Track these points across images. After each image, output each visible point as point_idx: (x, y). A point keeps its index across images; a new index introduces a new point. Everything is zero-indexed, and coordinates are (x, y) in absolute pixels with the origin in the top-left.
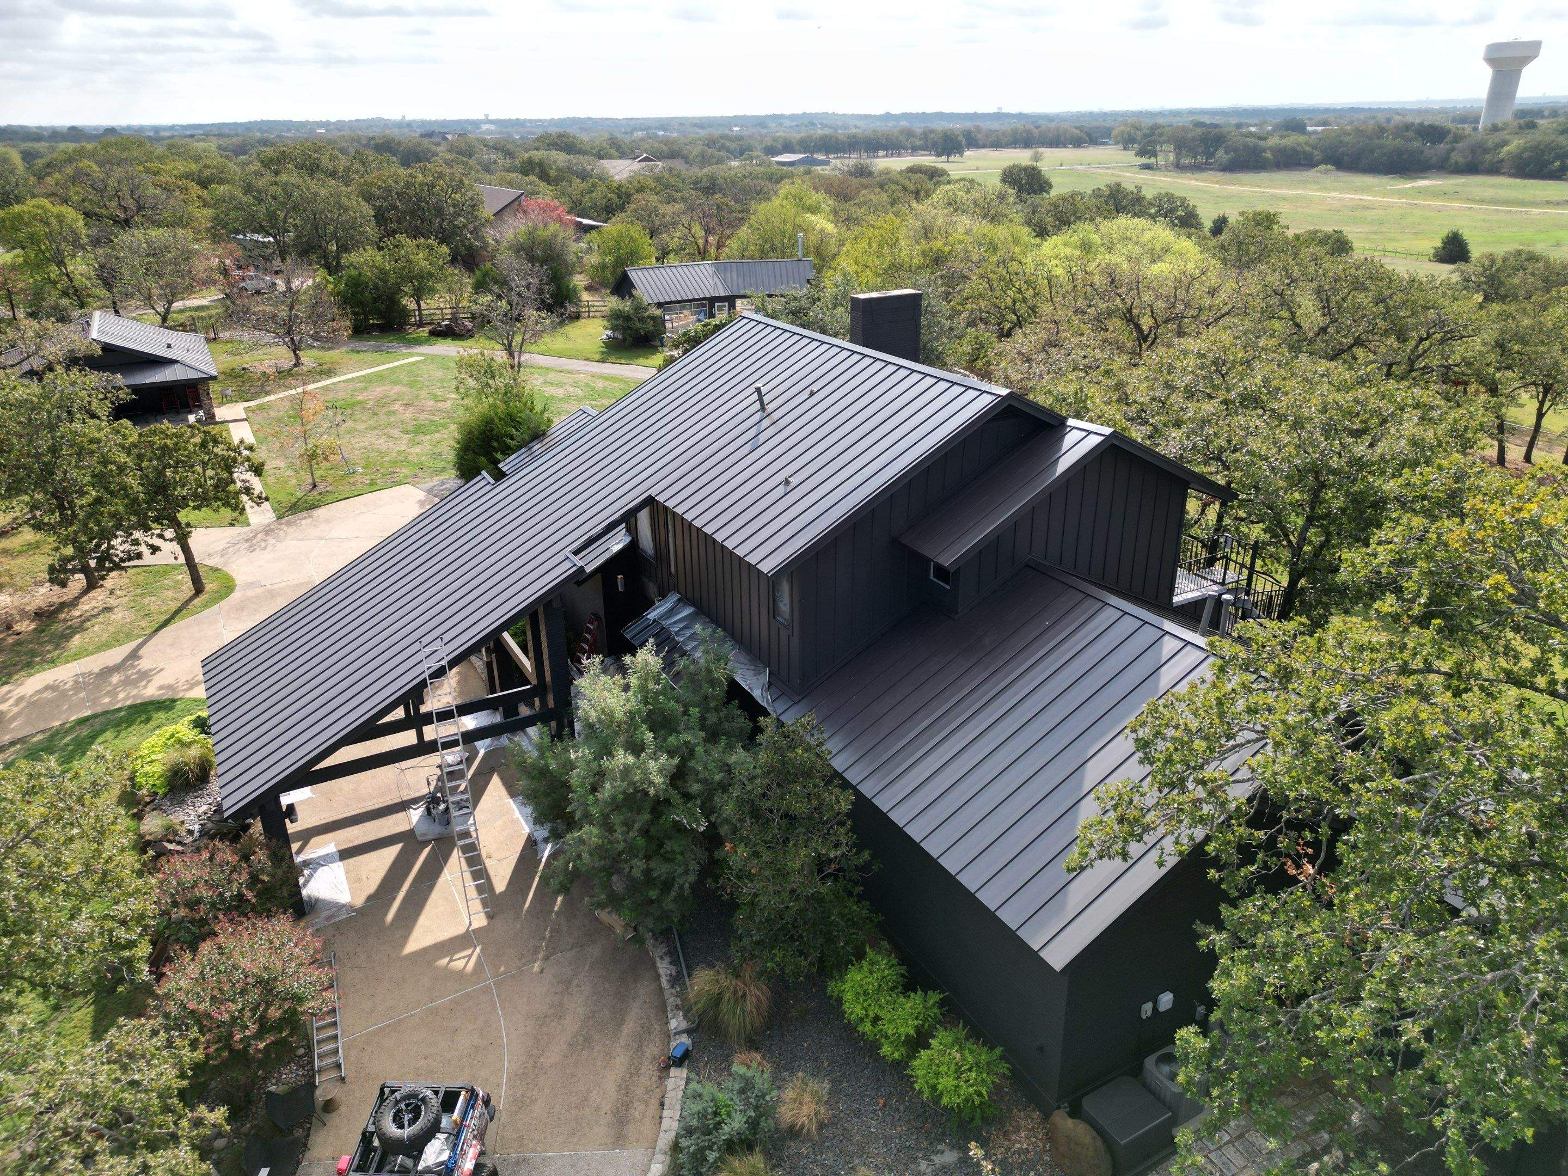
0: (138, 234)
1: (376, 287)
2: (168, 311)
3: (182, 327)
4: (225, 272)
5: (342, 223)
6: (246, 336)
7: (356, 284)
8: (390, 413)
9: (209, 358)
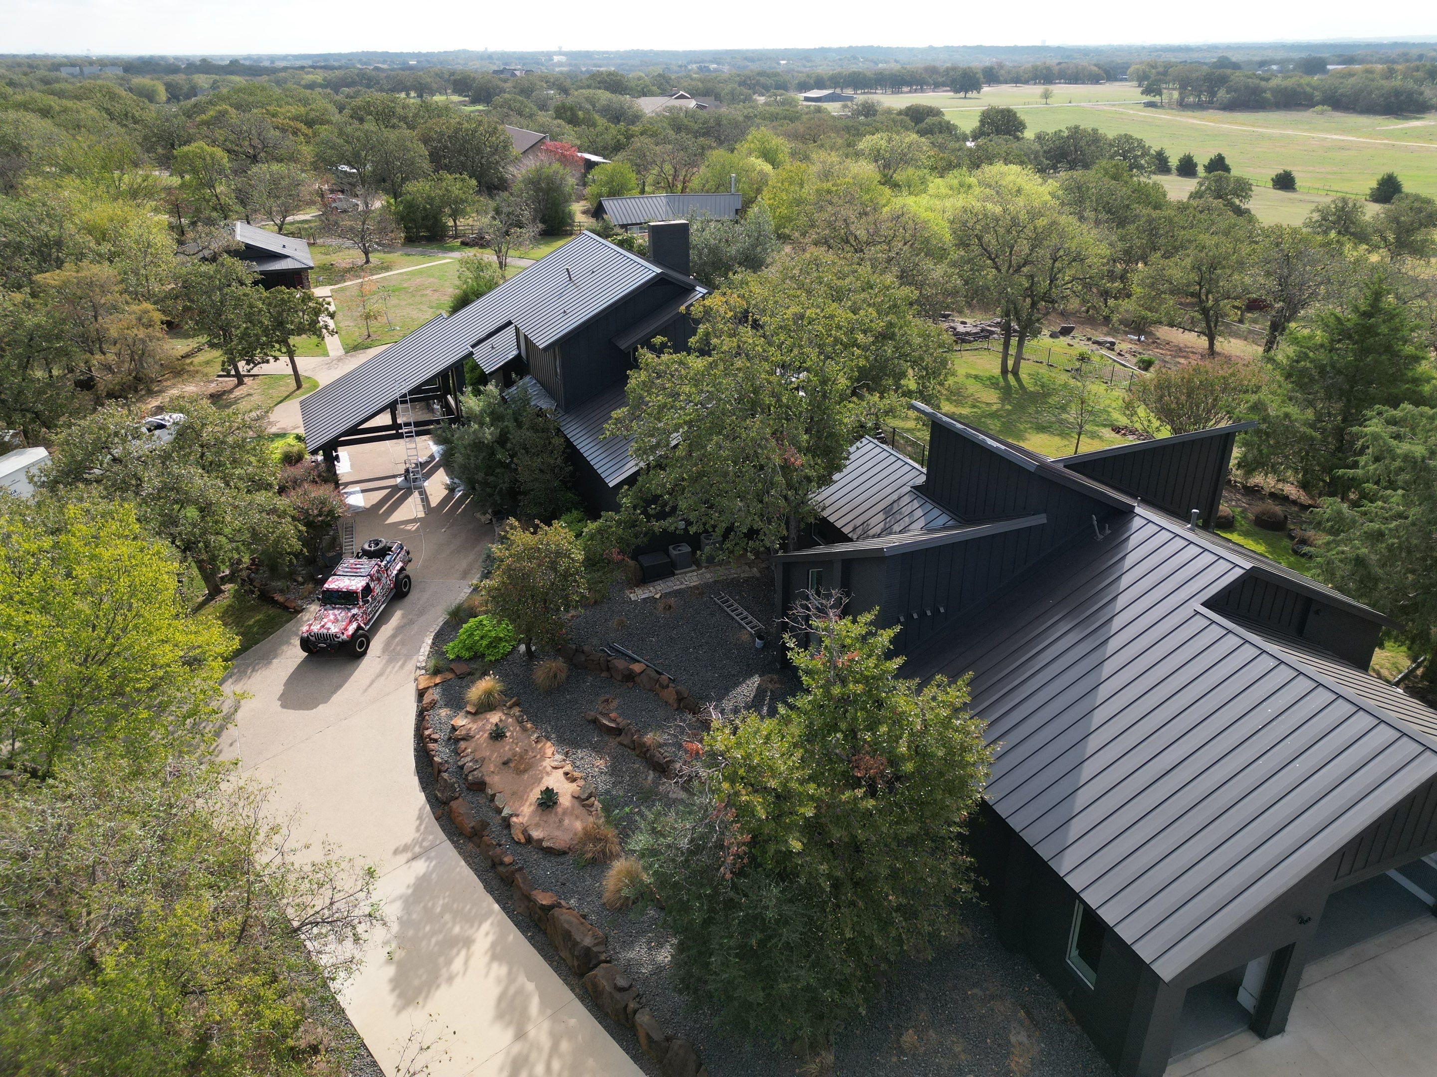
0: (264, 167)
1: (425, 209)
2: (283, 222)
3: (292, 234)
4: (322, 196)
5: (406, 160)
6: (334, 242)
7: (411, 206)
8: (423, 295)
9: (309, 256)
